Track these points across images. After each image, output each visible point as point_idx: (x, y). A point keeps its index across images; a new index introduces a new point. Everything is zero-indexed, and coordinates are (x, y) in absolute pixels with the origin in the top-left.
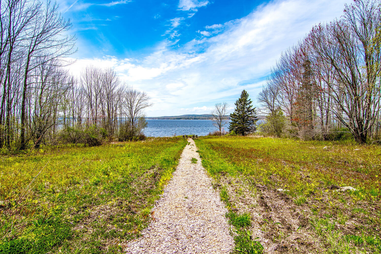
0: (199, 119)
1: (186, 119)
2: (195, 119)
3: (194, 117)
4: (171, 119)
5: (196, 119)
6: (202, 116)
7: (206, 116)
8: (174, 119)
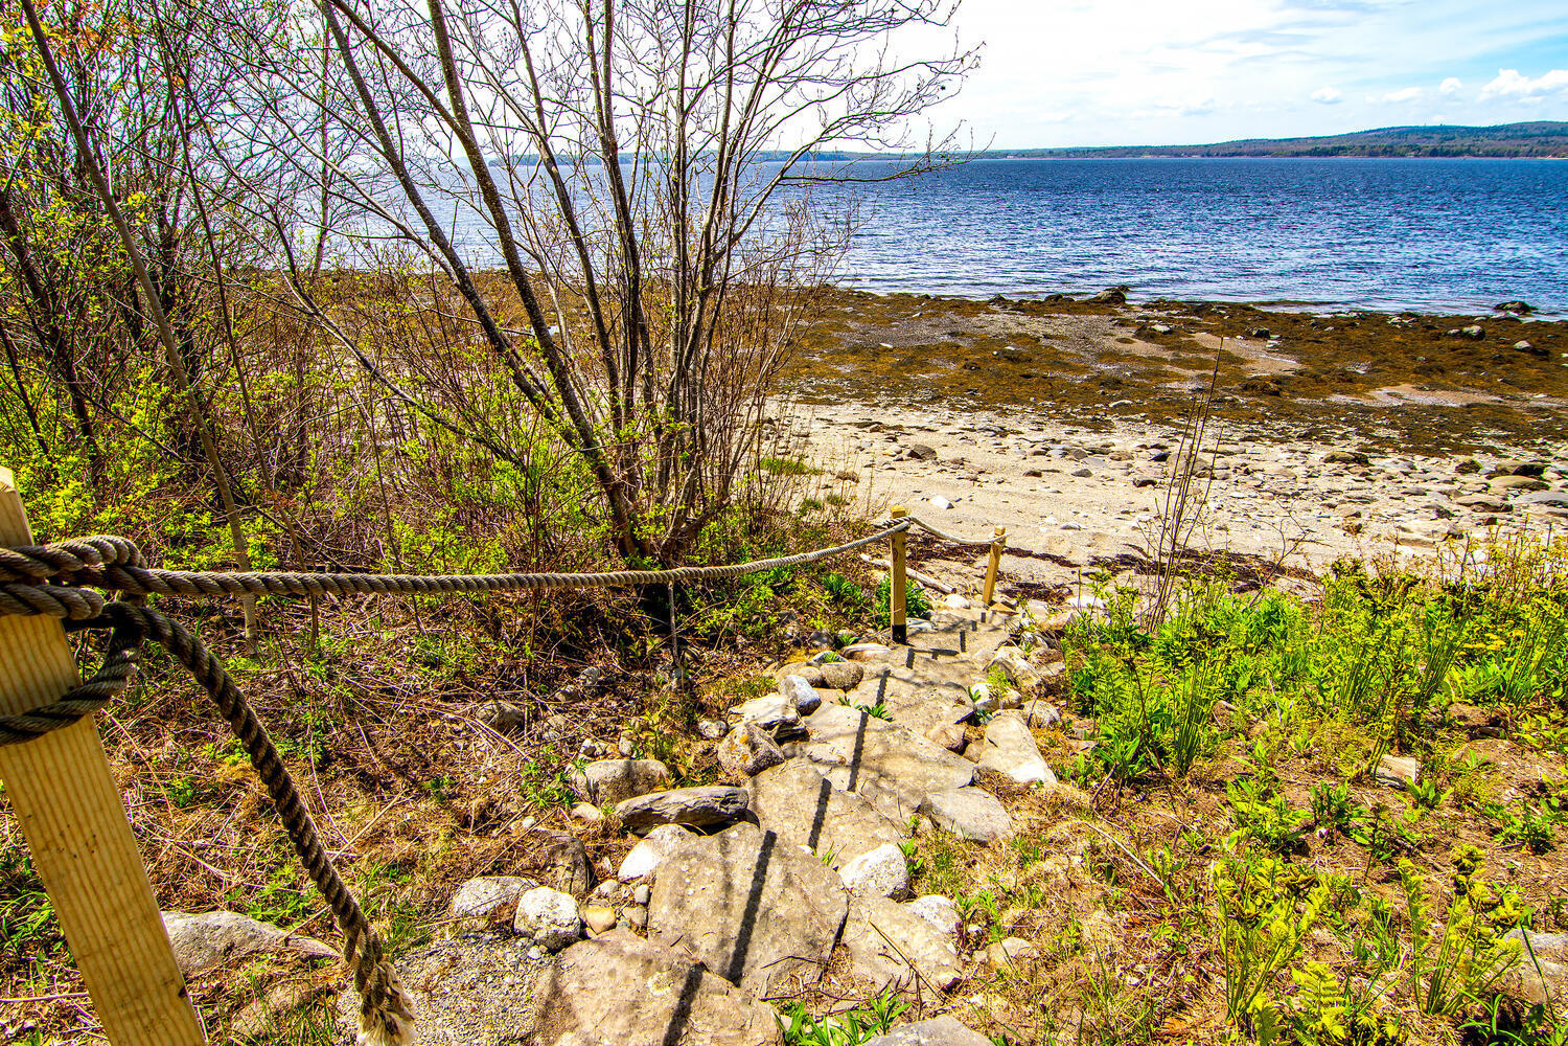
0: (1469, 152)
1: (1372, 154)
2: (1434, 153)
3: (1431, 145)
4: (1277, 155)
5: (1446, 154)
6: (1500, 135)
7: (1524, 137)
8: (1297, 154)
